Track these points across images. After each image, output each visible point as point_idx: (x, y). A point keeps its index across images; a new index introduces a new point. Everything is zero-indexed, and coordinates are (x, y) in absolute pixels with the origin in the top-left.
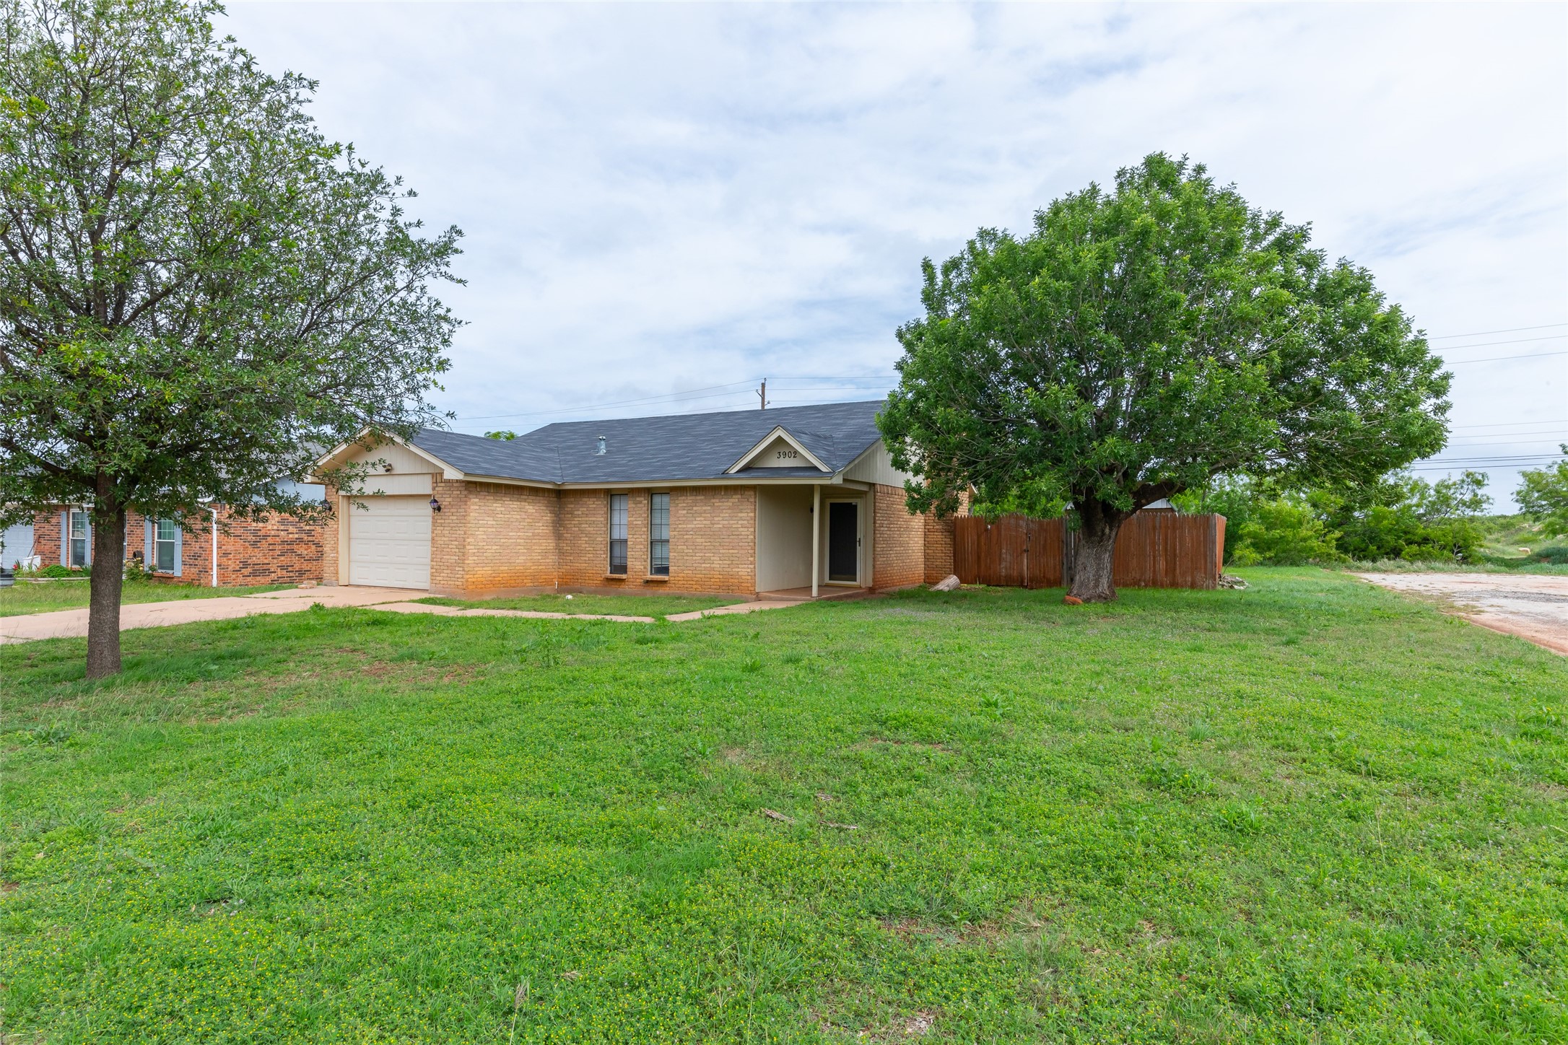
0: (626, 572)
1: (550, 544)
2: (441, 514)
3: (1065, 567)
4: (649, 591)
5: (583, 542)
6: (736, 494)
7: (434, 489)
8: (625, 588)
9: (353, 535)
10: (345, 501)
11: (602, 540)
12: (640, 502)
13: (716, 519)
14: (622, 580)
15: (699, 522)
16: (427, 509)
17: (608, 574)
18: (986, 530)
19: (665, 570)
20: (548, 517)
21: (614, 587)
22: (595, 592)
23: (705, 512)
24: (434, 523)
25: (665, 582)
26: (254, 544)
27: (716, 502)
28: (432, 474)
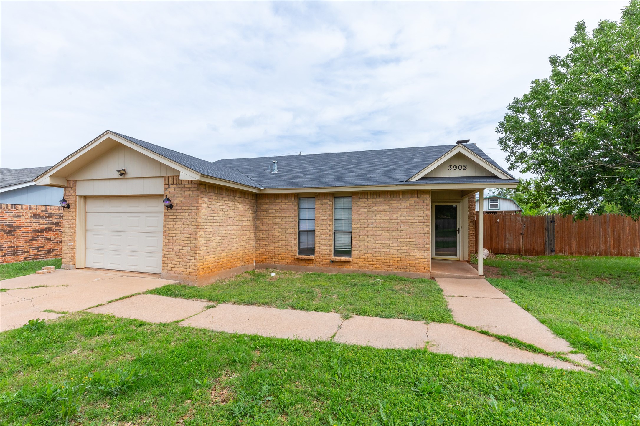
0: (314, 255)
1: (250, 233)
2: (173, 210)
3: (547, 243)
4: (334, 269)
5: (276, 232)
6: (412, 197)
7: (166, 190)
8: (311, 266)
9: (89, 227)
10: (82, 200)
11: (293, 230)
12: (326, 203)
13: (394, 216)
14: (310, 260)
15: (379, 218)
16: (160, 206)
17: (297, 256)
18: (496, 222)
19: (348, 253)
20: (250, 214)
21: (303, 265)
22: (288, 269)
23: (384, 210)
24: (166, 218)
25: (348, 262)
26: (9, 233)
27: (395, 203)
28: (165, 177)
